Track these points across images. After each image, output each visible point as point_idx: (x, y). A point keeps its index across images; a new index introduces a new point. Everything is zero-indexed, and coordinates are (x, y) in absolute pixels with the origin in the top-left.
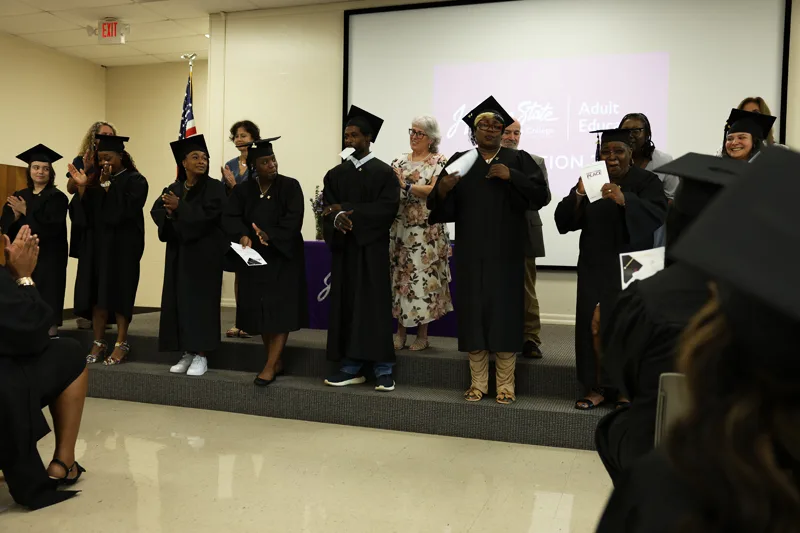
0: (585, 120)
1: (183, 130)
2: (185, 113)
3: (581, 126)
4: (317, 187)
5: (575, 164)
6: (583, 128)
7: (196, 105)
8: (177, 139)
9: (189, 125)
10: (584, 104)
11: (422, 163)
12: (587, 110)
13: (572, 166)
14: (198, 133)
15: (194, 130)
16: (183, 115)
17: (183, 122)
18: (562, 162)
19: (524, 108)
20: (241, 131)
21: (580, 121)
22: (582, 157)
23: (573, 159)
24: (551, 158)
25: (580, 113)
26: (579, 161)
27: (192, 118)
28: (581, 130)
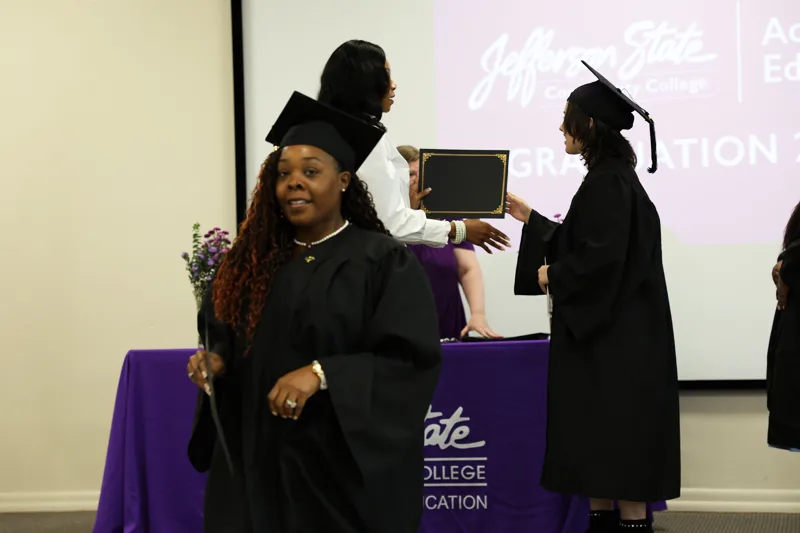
0: (778, 57)
3: (768, 68)
4: (197, 226)
5: (759, 153)
6: (774, 74)
10: (774, 21)
12: (780, 34)
13: (753, 161)
18: (729, 151)
19: (638, 37)
21: (768, 58)
22: (773, 138)
23: (754, 141)
24: (705, 142)
25: (765, 42)
26: (769, 149)
28: (768, 79)
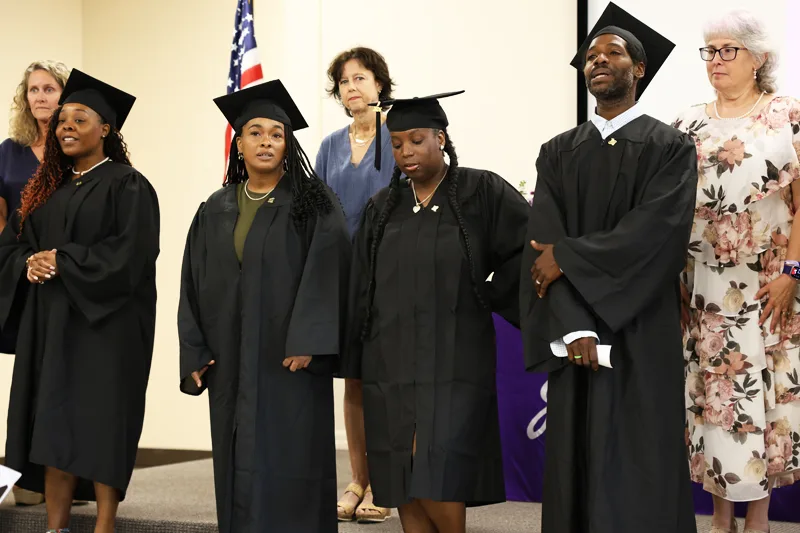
1: (234, 71)
2: (238, 35)
7: (260, 17)
8: (224, 93)
9: (248, 61)
11: (748, 122)
14: (267, 78)
15: (257, 71)
16: (236, 40)
17: (235, 55)
20: (352, 68)
27: (254, 45)
